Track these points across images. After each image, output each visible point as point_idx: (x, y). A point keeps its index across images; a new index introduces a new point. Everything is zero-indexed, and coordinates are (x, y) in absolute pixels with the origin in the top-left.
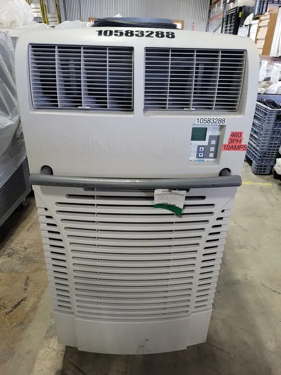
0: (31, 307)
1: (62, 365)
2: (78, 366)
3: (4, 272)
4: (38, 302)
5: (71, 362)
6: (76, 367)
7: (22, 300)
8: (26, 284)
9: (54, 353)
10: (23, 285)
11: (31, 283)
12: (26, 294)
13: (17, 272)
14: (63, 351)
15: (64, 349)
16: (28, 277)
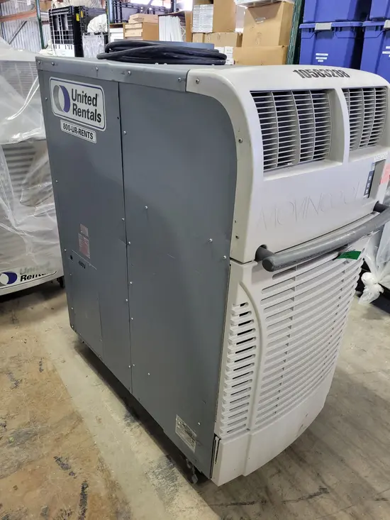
0: (107, 488)
1: (215, 515)
2: (233, 502)
3: (7, 475)
4: (109, 475)
5: (222, 505)
6: (234, 504)
7: (83, 488)
8: (65, 467)
9: (195, 511)
10: (61, 472)
11: (70, 461)
12: (79, 477)
13: (30, 462)
14: (201, 501)
15: (201, 498)
16: (55, 458)
